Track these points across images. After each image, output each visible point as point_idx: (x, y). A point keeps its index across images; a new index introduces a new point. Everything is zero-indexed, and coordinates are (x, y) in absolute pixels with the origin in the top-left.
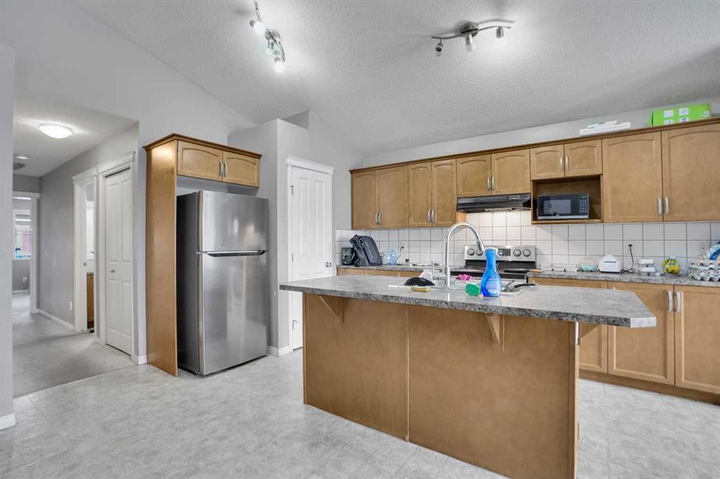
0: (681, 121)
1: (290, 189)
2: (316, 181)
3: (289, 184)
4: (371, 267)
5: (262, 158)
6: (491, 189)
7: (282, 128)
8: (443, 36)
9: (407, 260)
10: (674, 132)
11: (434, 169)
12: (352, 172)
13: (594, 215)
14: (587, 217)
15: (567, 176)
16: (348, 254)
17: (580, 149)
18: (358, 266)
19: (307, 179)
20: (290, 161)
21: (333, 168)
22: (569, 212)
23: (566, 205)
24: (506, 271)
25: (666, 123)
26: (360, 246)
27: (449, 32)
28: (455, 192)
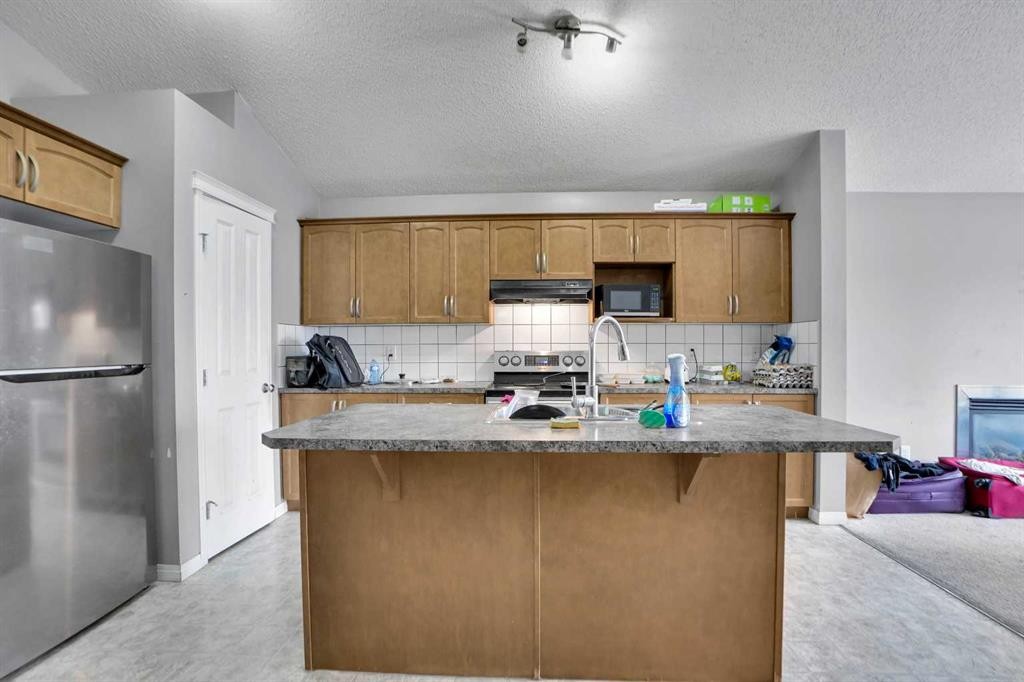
0: (746, 211)
1: (198, 240)
2: (248, 231)
3: (198, 229)
4: (351, 390)
5: (127, 166)
6: (541, 270)
7: (184, 113)
8: (530, 24)
9: (402, 376)
10: (744, 222)
11: (455, 234)
12: (302, 223)
13: (667, 312)
14: (658, 314)
15: (637, 261)
16: (301, 367)
17: (651, 229)
18: (326, 389)
19: (229, 225)
20: (199, 183)
21: (275, 211)
22: (639, 308)
23: (635, 297)
24: (564, 387)
25: (734, 210)
26: (328, 352)
27: (538, 21)
28: (487, 269)
